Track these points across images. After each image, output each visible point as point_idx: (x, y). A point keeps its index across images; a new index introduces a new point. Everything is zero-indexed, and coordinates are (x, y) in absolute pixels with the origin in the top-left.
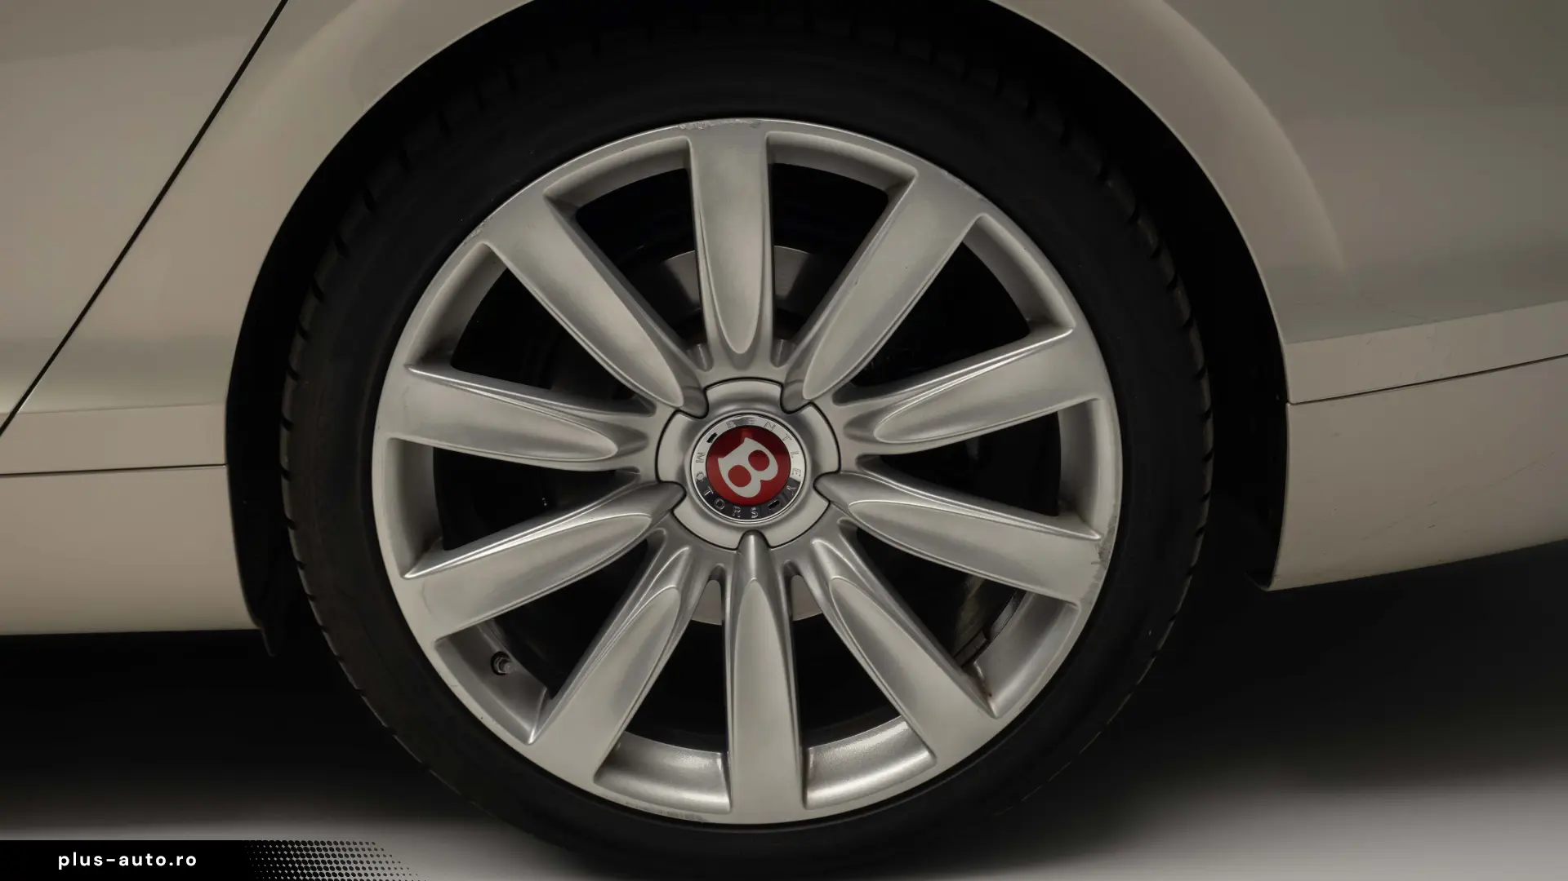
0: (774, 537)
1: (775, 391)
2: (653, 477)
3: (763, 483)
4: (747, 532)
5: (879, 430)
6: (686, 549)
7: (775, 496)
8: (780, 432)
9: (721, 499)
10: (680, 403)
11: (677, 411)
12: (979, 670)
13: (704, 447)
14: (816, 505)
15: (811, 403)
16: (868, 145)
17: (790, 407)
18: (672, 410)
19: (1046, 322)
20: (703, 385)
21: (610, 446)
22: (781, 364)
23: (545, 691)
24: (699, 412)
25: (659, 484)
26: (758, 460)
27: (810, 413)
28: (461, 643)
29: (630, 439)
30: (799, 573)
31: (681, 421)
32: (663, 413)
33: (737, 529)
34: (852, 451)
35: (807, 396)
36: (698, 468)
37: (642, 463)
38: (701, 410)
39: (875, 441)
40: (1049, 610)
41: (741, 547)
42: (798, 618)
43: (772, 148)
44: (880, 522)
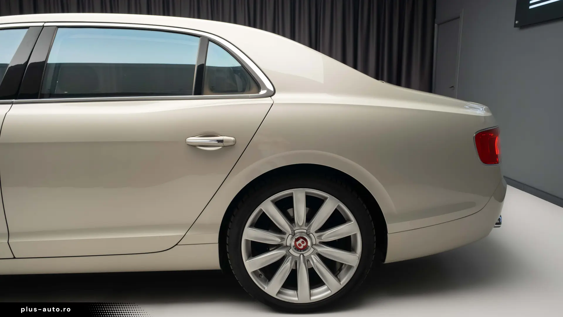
0: (305, 255)
1: (306, 231)
2: (286, 245)
3: (304, 246)
4: (301, 254)
5: (323, 237)
6: (291, 257)
7: (305, 248)
8: (306, 238)
9: (297, 249)
10: (291, 233)
11: (290, 234)
12: (339, 277)
13: (294, 240)
14: (312, 250)
15: (312, 233)
16: (321, 192)
17: (308, 234)
18: (289, 234)
19: (349, 220)
20: (294, 230)
21: (280, 240)
22: (307, 227)
23: (267, 281)
24: (293, 235)
25: (287, 246)
26: (303, 242)
27: (311, 235)
28: (255, 273)
29: (283, 239)
30: (309, 261)
31: (290, 236)
32: (287, 235)
33: (299, 254)
34: (318, 241)
35: (311, 232)
36: (293, 244)
37: (284, 243)
38: (294, 234)
39: (322, 239)
40: (350, 267)
41: (300, 256)
42: (309, 268)
43: (306, 193)
44: (323, 253)
